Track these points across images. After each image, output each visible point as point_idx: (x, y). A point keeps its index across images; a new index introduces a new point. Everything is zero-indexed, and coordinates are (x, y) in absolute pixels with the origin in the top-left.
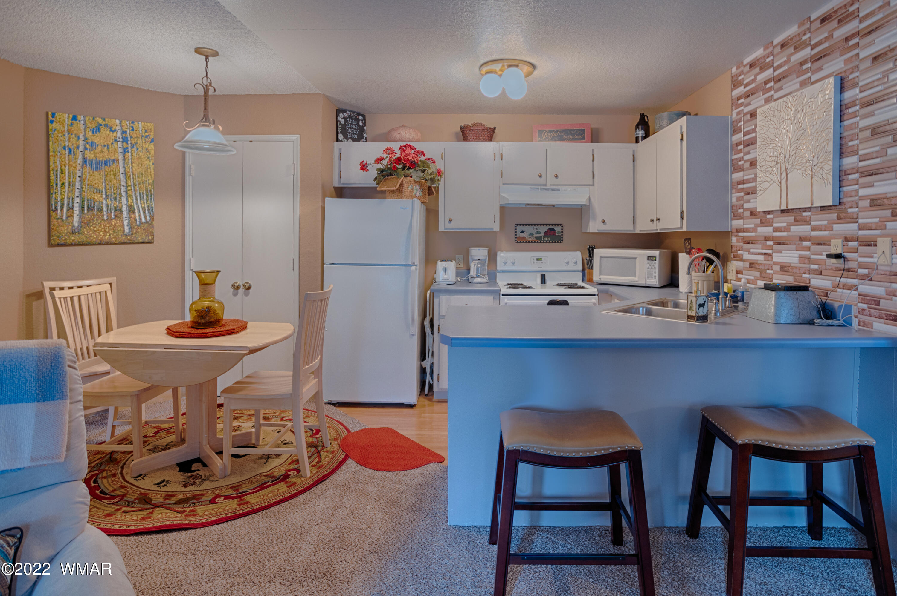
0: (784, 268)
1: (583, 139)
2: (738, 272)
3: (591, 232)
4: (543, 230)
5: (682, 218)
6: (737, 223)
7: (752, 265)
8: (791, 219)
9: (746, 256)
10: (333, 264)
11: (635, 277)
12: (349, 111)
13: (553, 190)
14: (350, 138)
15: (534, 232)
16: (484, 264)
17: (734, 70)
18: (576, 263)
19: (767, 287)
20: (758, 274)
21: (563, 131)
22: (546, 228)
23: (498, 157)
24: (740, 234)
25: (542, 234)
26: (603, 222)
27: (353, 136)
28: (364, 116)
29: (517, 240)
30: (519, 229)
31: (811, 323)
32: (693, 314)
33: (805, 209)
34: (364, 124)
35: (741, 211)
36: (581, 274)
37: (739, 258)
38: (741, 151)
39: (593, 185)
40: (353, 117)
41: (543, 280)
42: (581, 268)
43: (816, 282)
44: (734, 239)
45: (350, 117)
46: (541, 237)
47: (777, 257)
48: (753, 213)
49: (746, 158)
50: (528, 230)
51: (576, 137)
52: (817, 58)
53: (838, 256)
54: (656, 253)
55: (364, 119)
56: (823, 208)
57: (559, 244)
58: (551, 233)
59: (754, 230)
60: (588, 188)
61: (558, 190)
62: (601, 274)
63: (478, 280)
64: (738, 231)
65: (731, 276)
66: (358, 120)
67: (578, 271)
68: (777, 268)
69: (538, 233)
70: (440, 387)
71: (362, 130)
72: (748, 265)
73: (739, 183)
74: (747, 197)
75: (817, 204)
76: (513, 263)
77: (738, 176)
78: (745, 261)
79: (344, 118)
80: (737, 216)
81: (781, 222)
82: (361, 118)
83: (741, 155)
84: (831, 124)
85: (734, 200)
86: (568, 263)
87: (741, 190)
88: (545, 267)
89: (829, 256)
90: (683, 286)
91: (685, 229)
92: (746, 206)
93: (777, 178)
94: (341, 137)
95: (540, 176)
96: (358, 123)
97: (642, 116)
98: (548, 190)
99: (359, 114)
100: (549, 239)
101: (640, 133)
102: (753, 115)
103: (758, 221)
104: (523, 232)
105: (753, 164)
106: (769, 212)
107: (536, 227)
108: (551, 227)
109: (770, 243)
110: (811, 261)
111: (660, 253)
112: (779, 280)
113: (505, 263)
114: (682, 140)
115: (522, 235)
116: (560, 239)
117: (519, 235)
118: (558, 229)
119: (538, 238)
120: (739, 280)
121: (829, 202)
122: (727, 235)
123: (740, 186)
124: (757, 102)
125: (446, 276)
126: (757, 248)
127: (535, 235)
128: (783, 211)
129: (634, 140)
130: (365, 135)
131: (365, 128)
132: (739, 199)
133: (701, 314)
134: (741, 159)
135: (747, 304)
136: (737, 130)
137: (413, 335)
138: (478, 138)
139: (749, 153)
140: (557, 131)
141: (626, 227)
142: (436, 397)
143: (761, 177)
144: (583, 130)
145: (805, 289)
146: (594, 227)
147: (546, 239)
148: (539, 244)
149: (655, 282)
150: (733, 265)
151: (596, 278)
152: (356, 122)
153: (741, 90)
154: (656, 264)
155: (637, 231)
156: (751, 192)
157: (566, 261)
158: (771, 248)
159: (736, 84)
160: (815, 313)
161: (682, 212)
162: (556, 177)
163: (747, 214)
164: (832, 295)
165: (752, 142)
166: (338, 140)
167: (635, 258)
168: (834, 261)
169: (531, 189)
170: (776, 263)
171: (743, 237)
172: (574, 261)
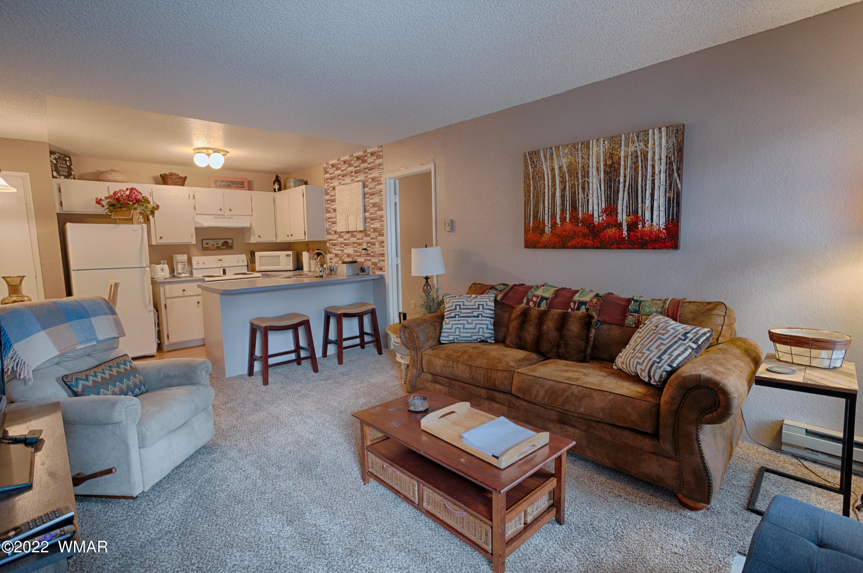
0: (348, 255)
1: (244, 187)
2: (331, 259)
3: (252, 242)
4: (221, 242)
5: (305, 235)
6: (329, 237)
7: (336, 255)
8: (350, 235)
9: (334, 251)
10: (79, 270)
11: (280, 265)
12: (58, 153)
13: (228, 218)
14: (63, 175)
15: (215, 243)
16: (185, 265)
17: (325, 165)
18: (243, 261)
19: (343, 263)
20: (339, 259)
21: (230, 182)
22: (222, 241)
23: (192, 197)
24: (331, 242)
25: (220, 245)
26: (260, 236)
27: (64, 173)
28: (70, 158)
29: (204, 249)
30: (205, 242)
31: (358, 274)
32: (318, 275)
33: (355, 232)
34: (71, 164)
35: (330, 231)
36: (246, 267)
37: (330, 252)
38: (329, 204)
39: (252, 216)
40: (62, 159)
41: (224, 272)
42: (246, 264)
43: (360, 260)
44: (328, 244)
45: (59, 158)
46: (219, 247)
47: (346, 251)
48: (336, 232)
49: (332, 207)
50: (211, 242)
51: (239, 186)
52: (356, 172)
53: (365, 249)
54: (290, 253)
55: (70, 160)
56: (360, 231)
57: (231, 251)
58: (225, 244)
59: (336, 240)
60: (249, 217)
61: (232, 218)
62: (260, 266)
63: (183, 275)
64: (330, 240)
65: (328, 261)
66: (66, 161)
67: (245, 266)
68: (346, 255)
69: (217, 244)
70: (170, 342)
71: (70, 169)
72: (334, 255)
73: (329, 218)
74: (333, 225)
75: (358, 230)
76: (204, 263)
77: (328, 215)
78: (333, 254)
79: (55, 159)
80: (329, 234)
81: (347, 236)
82: (67, 159)
83: (329, 206)
84: (361, 200)
85: (327, 226)
86: (238, 261)
87: (330, 222)
88: (224, 265)
89: (363, 249)
90: (306, 268)
91: (307, 240)
92: (333, 229)
93: (344, 218)
94: (55, 174)
95: (221, 210)
96: (66, 163)
97: (277, 177)
98: (225, 218)
99: (66, 156)
100: (225, 247)
101: (277, 186)
102: (334, 188)
103: (338, 236)
104: (207, 244)
105: (335, 210)
106: (342, 232)
107: (216, 240)
108: (225, 240)
109: (343, 245)
110: (357, 252)
111: (293, 253)
112: (347, 260)
113: (198, 264)
114: (303, 196)
115: (207, 246)
116: (231, 247)
117: (205, 246)
118: (230, 241)
119: (217, 247)
120: (332, 262)
121: (362, 229)
122: (325, 242)
123: (330, 220)
124: (335, 183)
125: (163, 274)
126: (338, 248)
127: (215, 246)
128: (347, 232)
129: (273, 190)
130: (73, 173)
131: (72, 167)
132: (329, 226)
133: (321, 275)
134: (330, 207)
135: (336, 272)
136: (327, 194)
137: (150, 311)
138: (175, 184)
139: (333, 205)
140: (227, 181)
141: (271, 239)
142: (165, 349)
143: (338, 216)
144: (243, 182)
145: (355, 262)
146: (254, 240)
147: (223, 247)
148: (219, 251)
149: (291, 267)
150: (329, 256)
151: (257, 269)
152: (64, 162)
153: (327, 176)
154: (291, 258)
155: (278, 241)
156: (334, 223)
157: (237, 260)
158: (343, 247)
159: (326, 172)
160: (359, 271)
161: (305, 232)
162: (230, 210)
163: (333, 232)
164: (364, 264)
165: (334, 201)
166: (53, 177)
167: (279, 256)
168: (364, 251)
169: (215, 218)
170: (345, 254)
171: (332, 243)
172: (242, 260)
